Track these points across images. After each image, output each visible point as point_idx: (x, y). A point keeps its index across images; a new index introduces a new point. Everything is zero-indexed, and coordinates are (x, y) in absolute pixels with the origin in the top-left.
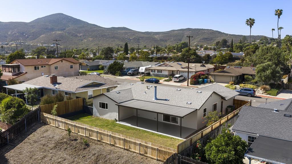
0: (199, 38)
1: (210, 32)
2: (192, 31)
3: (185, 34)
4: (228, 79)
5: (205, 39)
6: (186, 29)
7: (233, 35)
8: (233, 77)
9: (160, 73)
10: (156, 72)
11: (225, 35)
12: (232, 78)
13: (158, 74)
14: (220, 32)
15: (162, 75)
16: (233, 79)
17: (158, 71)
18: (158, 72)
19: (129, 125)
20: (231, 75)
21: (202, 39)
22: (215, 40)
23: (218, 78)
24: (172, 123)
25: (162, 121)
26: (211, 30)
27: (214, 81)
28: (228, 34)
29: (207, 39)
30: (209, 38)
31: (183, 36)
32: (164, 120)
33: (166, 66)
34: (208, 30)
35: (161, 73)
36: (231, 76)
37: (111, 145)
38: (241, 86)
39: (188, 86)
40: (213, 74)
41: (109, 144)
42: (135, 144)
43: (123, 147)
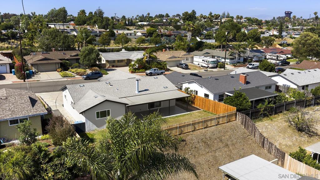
16: (58, 66)
20: (56, 62)
23: (41, 68)
24: (156, 108)
37: (192, 131)
38: (72, 71)
39: (24, 81)
40: (35, 63)
41: (190, 132)
42: (211, 120)
43: (203, 127)
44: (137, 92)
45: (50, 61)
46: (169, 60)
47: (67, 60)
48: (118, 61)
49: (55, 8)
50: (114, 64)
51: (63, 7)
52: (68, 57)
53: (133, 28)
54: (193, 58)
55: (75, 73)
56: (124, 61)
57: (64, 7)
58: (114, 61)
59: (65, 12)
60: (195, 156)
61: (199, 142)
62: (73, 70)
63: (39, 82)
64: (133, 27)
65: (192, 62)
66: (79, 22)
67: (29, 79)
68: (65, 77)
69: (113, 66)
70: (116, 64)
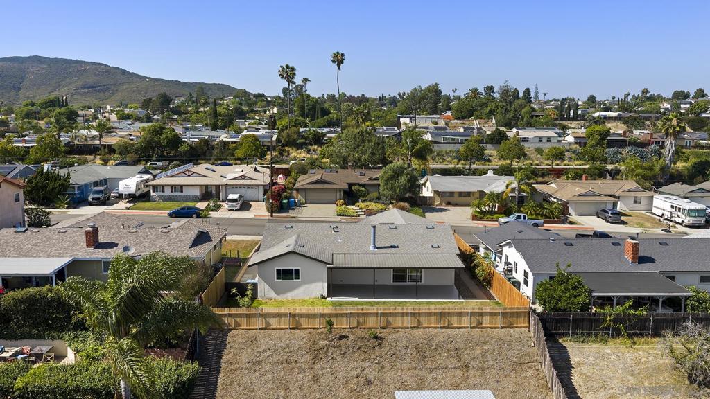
0: (73, 85)
1: (100, 70)
2: (49, 65)
3: (28, 71)
4: (331, 196)
5: (89, 88)
6: (29, 57)
7: (159, 80)
8: (340, 191)
9: (179, 193)
10: (168, 192)
11: (139, 80)
12: (338, 194)
13: (173, 196)
14: (125, 72)
15: (185, 196)
16: (340, 195)
17: (173, 188)
18: (172, 191)
19: (357, 299)
20: (338, 187)
21: (82, 88)
22: (117, 90)
23: (312, 196)
24: (410, 283)
25: (392, 283)
26: (103, 64)
27: (304, 201)
28: (147, 78)
29: (95, 87)
30: (100, 86)
31: (23, 78)
32: (393, 281)
33: (189, 176)
34: (93, 64)
35: (182, 191)
36: (336, 190)
37: (412, 328)
38: (360, 206)
39: (272, 216)
40: (302, 187)
41: (408, 328)
42: (460, 314)
43: (438, 326)
44: (371, 248)
45: (326, 186)
46: (576, 199)
47: (363, 185)
48: (461, 194)
49: (420, 86)
50: (451, 199)
51: (434, 84)
52: (365, 180)
53: (579, 124)
54: (651, 198)
55: (363, 210)
56: (473, 195)
57: (436, 84)
58: (452, 194)
59: (438, 92)
60: (382, 368)
61: (407, 347)
62: (363, 205)
63: (293, 219)
64: (578, 122)
65: (650, 210)
66: (462, 112)
67: (282, 213)
68: (340, 215)
69: (449, 204)
70: (456, 199)
